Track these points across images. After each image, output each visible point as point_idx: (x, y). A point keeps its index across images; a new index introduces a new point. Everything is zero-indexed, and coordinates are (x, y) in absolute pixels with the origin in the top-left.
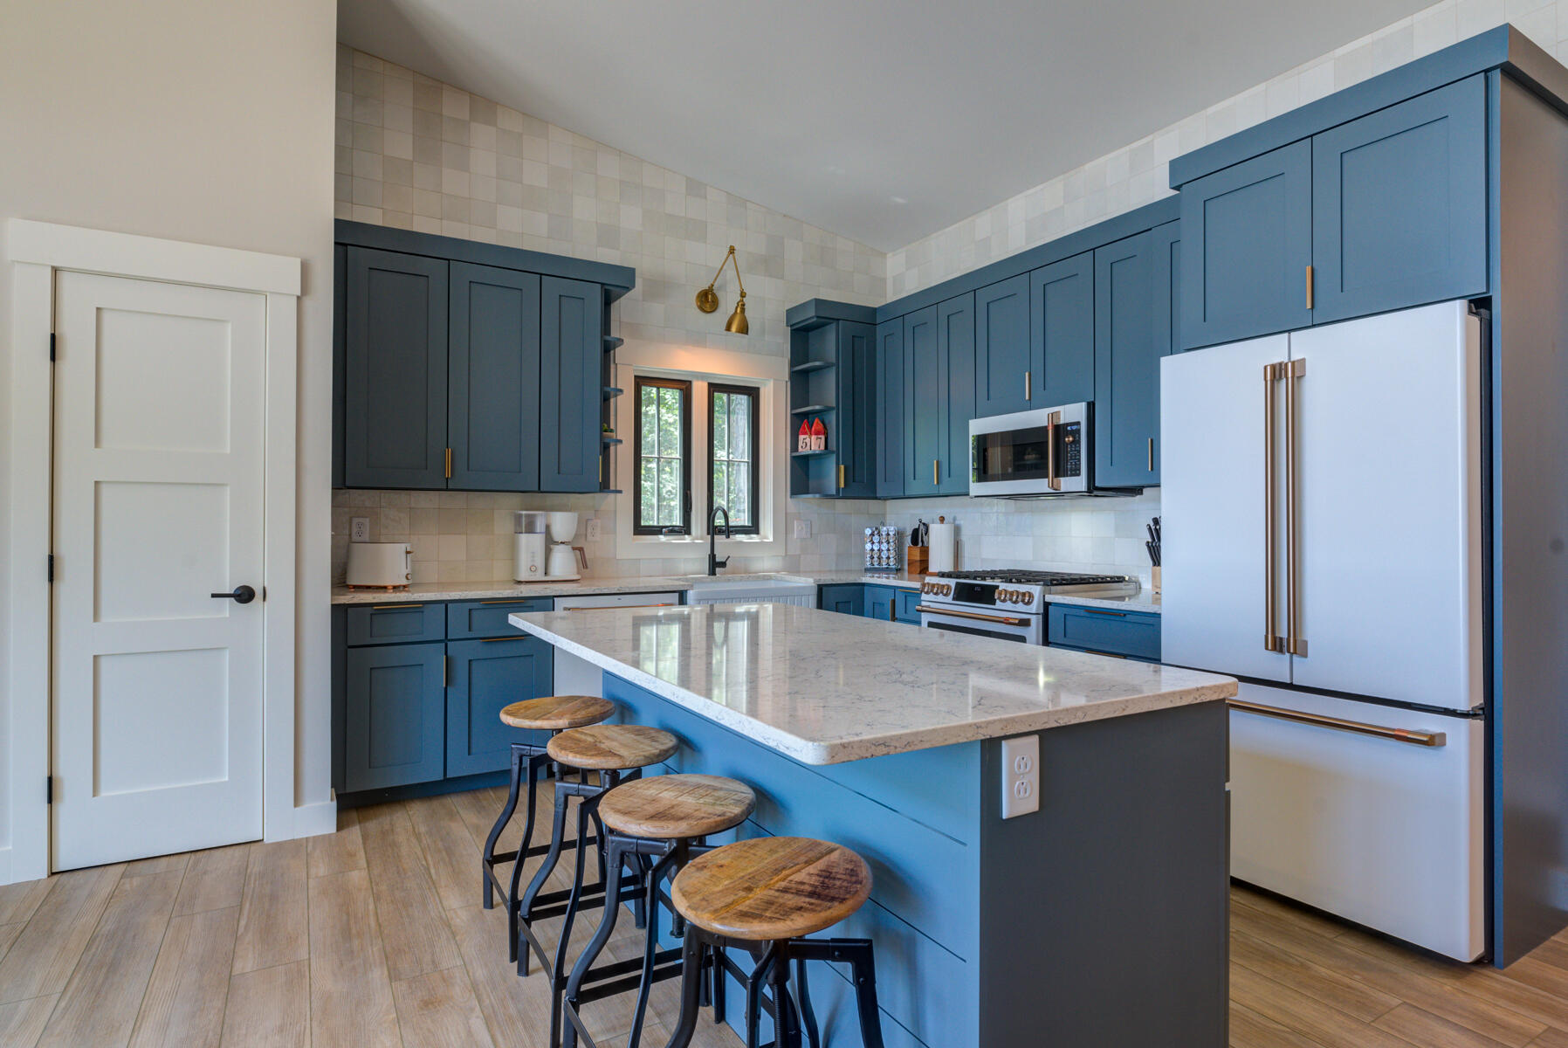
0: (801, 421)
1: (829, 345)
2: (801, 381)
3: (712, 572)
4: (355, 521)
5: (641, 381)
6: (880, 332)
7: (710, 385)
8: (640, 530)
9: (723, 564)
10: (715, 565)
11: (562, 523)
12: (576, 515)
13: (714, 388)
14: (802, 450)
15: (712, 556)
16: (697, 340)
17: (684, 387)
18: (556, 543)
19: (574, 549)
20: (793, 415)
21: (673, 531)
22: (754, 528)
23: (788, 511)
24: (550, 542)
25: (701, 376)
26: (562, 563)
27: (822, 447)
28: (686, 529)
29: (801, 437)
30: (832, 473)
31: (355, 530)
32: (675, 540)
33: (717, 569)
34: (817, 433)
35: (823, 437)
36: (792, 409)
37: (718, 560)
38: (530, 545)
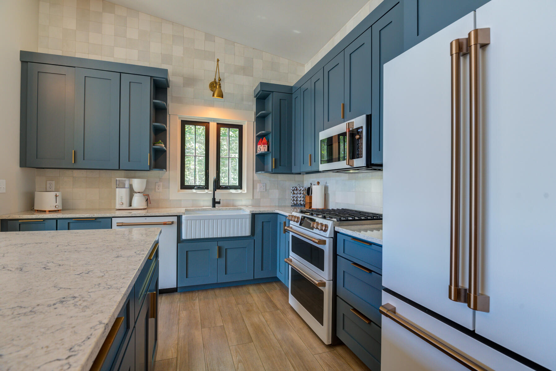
0: (260, 138)
1: (270, 104)
2: (261, 120)
3: (214, 206)
4: (48, 182)
5: (184, 123)
6: (294, 96)
7: (218, 124)
8: (184, 186)
9: (219, 203)
10: (215, 203)
11: (137, 184)
12: (145, 181)
13: (220, 125)
14: (259, 152)
15: (214, 199)
16: (211, 104)
17: (206, 124)
18: (136, 193)
19: (144, 195)
20: (257, 137)
21: (199, 188)
22: (240, 187)
23: (255, 179)
24: (132, 192)
25: (214, 120)
26: (138, 201)
27: (266, 150)
28: (206, 187)
29: (259, 146)
30: (270, 162)
31: (48, 186)
32: (199, 191)
33: (216, 205)
34: (264, 144)
35: (266, 146)
36: (257, 133)
37: (216, 200)
38: (122, 194)
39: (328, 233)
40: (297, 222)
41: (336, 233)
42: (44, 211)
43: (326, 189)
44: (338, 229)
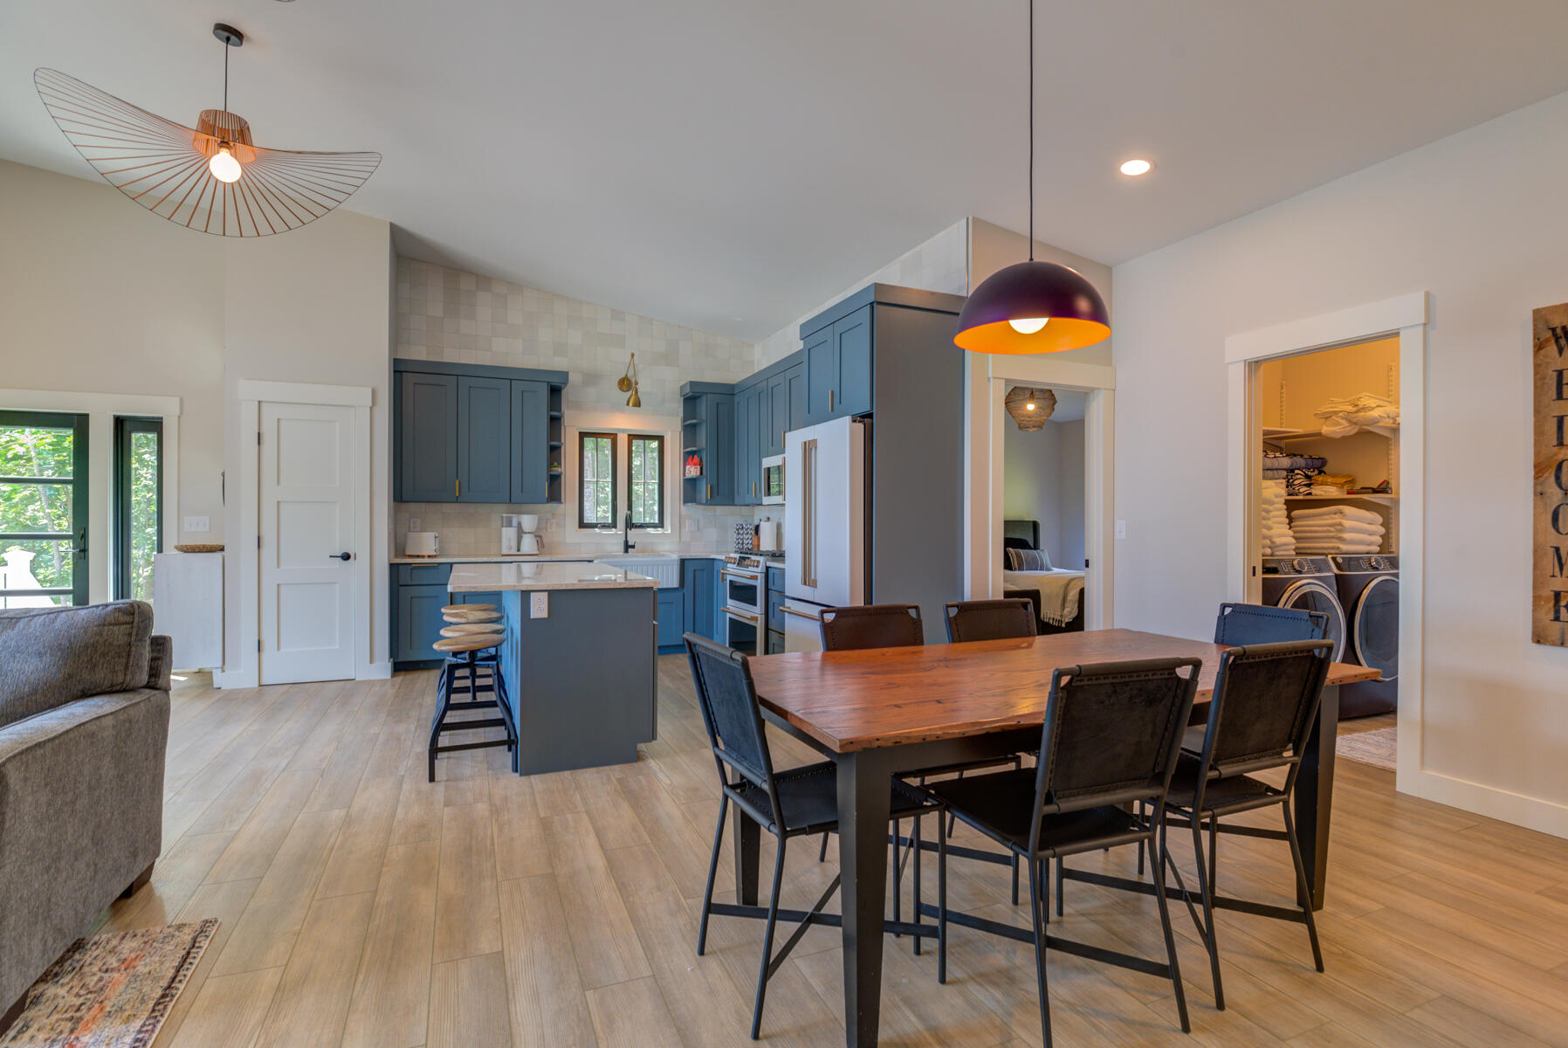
0: (689, 456)
1: (703, 408)
2: (690, 430)
3: (626, 551)
4: (412, 520)
5: (583, 435)
6: (737, 398)
7: (629, 435)
8: (582, 525)
9: (633, 547)
10: (628, 547)
11: (528, 522)
12: (536, 517)
13: (632, 437)
14: (688, 476)
15: (626, 542)
17: (613, 437)
18: (526, 533)
19: (536, 536)
20: (685, 453)
21: (604, 526)
22: (661, 524)
23: (682, 513)
24: (520, 533)
25: (623, 431)
26: (528, 544)
27: (698, 473)
28: (614, 525)
29: (688, 467)
30: (704, 490)
31: (412, 525)
32: (605, 532)
33: (630, 550)
34: (695, 465)
35: (699, 467)
36: (684, 448)
37: (630, 544)
38: (509, 534)
39: (761, 568)
40: (734, 563)
41: (767, 568)
42: (423, 557)
43: (779, 527)
44: (769, 564)
